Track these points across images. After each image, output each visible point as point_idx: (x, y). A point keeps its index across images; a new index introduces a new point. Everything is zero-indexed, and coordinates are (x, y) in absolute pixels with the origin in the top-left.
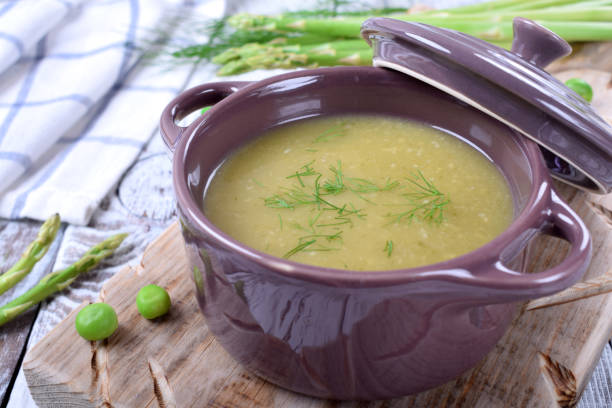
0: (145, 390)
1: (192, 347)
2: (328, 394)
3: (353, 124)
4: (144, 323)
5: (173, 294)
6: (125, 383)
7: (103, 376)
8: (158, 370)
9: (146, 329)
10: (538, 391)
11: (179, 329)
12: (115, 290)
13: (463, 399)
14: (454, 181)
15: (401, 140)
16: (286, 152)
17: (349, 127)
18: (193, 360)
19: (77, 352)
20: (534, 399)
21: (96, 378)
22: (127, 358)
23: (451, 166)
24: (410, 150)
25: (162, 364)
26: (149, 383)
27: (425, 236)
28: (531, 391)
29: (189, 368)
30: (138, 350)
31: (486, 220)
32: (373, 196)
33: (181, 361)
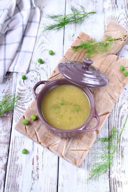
0: (34, 134)
1: (40, 125)
2: (61, 137)
3: (66, 87)
4: (33, 121)
5: (36, 115)
6: (31, 132)
7: (27, 130)
8: (36, 130)
9: (33, 122)
10: (93, 134)
11: (38, 122)
12: (27, 113)
13: (82, 136)
14: (82, 102)
15: (74, 91)
16: (54, 94)
17: (65, 87)
18: (41, 128)
19: (23, 127)
20: (92, 136)
21: (26, 131)
22: (31, 127)
23: (82, 98)
24: (75, 94)
25: (36, 129)
26: (35, 132)
27: (76, 115)
28: (92, 134)
29: (40, 130)
30: (32, 126)
31: (86, 112)
32: (68, 106)
33: (39, 128)
